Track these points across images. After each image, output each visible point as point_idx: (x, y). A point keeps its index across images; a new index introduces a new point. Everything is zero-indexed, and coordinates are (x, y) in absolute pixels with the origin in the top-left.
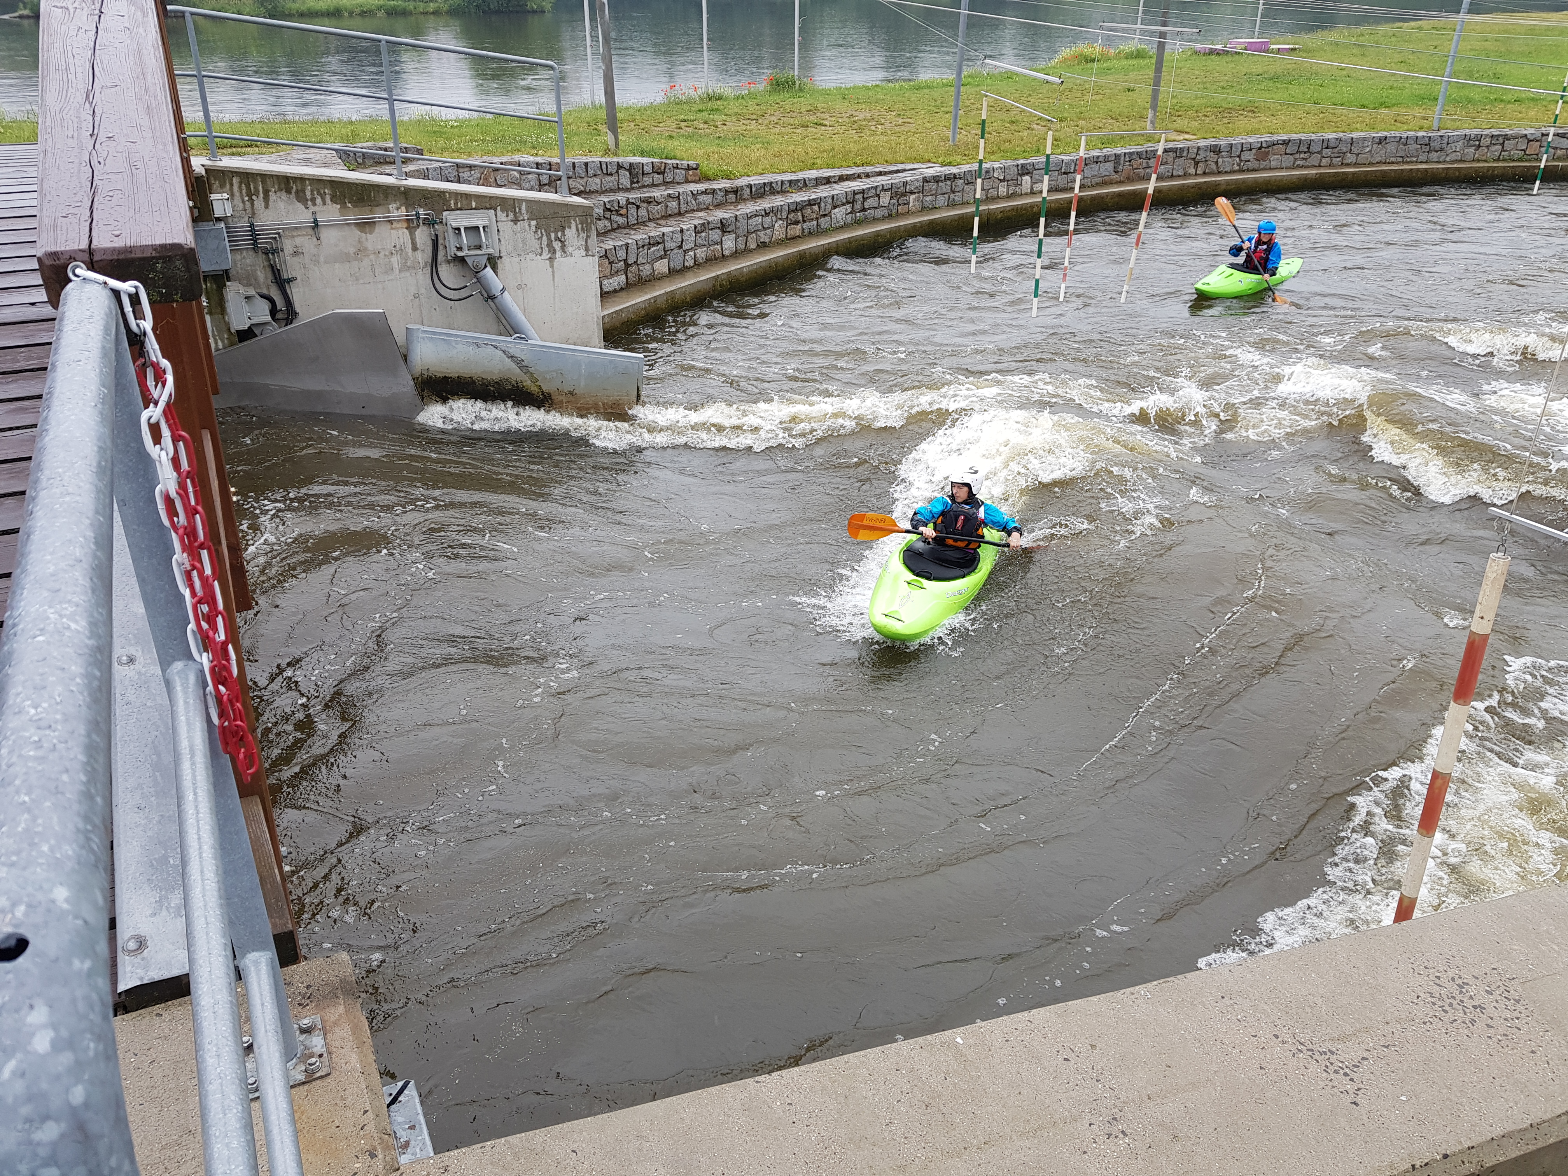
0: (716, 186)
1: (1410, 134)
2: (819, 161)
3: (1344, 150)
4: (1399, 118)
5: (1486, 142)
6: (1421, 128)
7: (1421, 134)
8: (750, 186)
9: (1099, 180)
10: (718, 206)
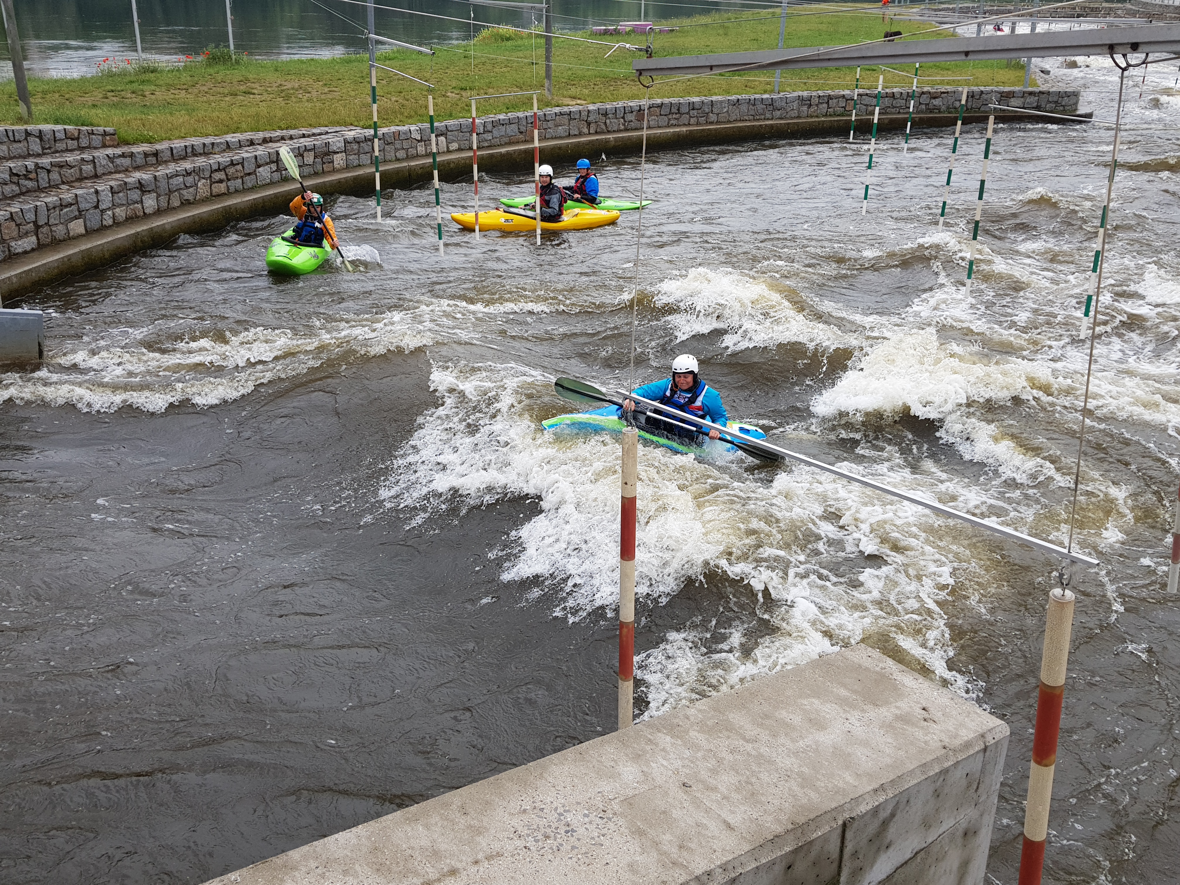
0: (135, 149)
1: (757, 96)
2: (244, 126)
3: (707, 110)
4: (749, 84)
5: (815, 101)
6: (765, 92)
7: (765, 96)
8: (171, 148)
9: (506, 140)
10: (137, 168)
